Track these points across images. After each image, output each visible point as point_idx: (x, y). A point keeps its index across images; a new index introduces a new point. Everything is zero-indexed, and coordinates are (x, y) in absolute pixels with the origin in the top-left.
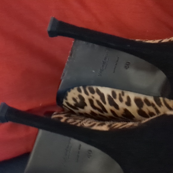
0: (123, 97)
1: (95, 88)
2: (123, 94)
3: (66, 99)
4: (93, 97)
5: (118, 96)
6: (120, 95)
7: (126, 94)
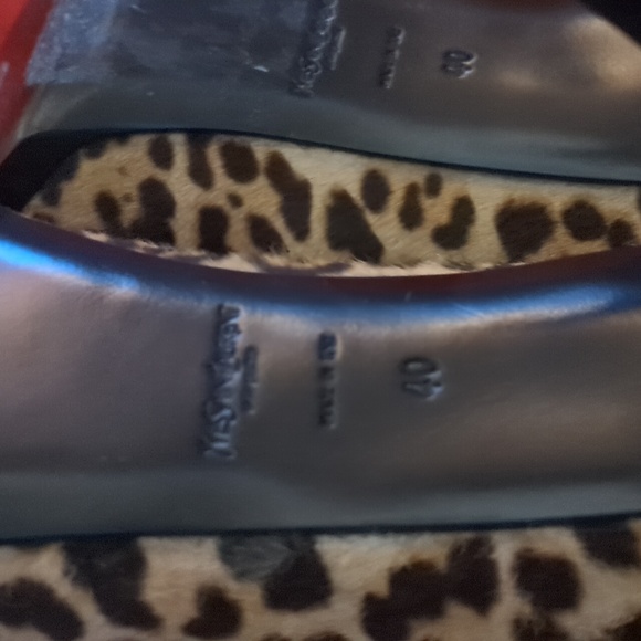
0: (426, 203)
1: (261, 150)
2: (434, 187)
4: (236, 201)
5: (396, 200)
6: (412, 191)
7: (453, 186)
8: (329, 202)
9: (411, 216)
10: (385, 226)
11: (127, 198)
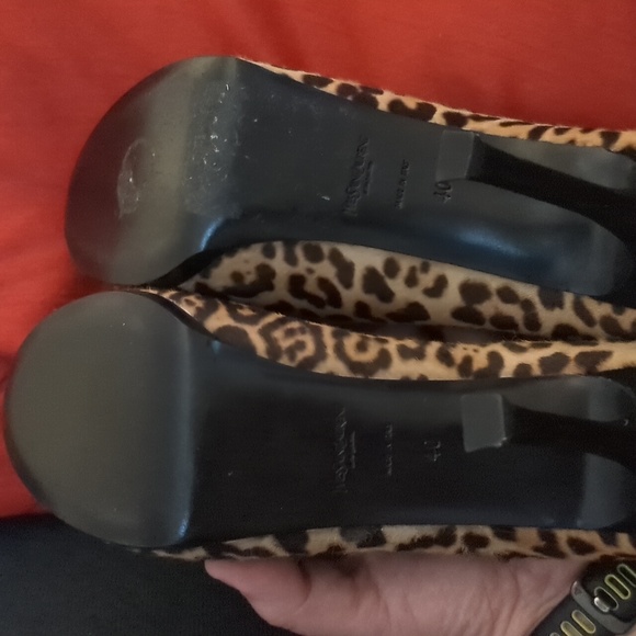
0: (421, 276)
1: (326, 247)
2: (425, 269)
3: (206, 276)
4: (310, 271)
5: (403, 273)
6: (413, 270)
7: (437, 269)
8: (365, 272)
9: (411, 281)
10: (397, 286)
11: (249, 273)
